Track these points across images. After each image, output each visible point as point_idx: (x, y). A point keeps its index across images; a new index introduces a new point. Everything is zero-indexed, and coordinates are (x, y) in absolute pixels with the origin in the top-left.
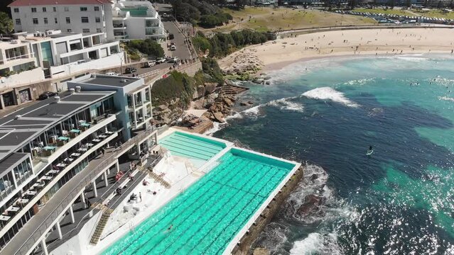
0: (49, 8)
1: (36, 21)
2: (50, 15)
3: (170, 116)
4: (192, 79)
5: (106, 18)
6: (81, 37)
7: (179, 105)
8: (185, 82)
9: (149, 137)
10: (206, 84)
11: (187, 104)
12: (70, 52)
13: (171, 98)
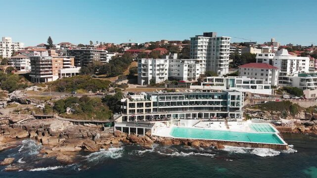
0: (250, 69)
1: (245, 73)
2: (250, 72)
3: (268, 117)
4: (302, 108)
5: (273, 75)
6: (250, 79)
7: (278, 115)
8: (291, 106)
9: (236, 113)
10: (314, 114)
11: (285, 116)
12: (242, 84)
13: (274, 110)
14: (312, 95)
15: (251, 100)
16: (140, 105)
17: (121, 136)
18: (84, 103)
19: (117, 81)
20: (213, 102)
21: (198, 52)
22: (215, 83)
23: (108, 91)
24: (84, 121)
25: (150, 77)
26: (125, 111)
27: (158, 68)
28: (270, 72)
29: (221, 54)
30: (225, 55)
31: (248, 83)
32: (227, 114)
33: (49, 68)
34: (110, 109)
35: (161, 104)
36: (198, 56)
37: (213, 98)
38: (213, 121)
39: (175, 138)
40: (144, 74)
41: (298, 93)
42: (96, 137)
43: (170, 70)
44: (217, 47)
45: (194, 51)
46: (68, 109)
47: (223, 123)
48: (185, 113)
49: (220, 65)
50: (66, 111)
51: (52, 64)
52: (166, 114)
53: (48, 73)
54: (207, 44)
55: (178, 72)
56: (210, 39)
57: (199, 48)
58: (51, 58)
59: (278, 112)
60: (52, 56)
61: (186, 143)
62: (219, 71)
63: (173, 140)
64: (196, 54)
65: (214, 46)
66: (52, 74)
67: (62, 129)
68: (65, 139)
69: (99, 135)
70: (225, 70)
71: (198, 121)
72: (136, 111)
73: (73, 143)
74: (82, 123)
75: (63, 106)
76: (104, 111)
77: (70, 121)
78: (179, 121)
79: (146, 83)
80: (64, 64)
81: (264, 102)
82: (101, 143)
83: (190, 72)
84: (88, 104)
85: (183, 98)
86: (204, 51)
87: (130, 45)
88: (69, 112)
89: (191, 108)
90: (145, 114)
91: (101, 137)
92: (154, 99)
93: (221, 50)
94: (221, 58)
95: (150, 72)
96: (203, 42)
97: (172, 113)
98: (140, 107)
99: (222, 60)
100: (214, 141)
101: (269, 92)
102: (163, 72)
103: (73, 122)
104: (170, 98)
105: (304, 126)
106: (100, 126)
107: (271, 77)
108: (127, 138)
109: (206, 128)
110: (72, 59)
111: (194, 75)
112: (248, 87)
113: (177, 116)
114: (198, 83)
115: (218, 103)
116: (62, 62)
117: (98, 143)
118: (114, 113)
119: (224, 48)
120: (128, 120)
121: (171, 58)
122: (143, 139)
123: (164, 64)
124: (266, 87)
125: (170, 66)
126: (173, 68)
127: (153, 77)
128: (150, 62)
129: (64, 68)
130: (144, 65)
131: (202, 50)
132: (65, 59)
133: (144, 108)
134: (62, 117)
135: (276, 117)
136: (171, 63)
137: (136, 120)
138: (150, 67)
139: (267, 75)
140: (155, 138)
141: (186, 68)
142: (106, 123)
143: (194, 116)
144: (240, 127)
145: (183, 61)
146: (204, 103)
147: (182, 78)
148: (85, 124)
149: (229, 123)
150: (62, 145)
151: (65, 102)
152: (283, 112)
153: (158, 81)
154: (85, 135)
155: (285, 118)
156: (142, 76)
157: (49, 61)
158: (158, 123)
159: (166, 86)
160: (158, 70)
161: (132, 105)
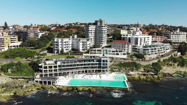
1: (114, 46)
3: (123, 71)
4: (142, 66)
5: (128, 47)
6: (115, 50)
7: (129, 70)
8: (136, 65)
9: (105, 69)
10: (148, 69)
11: (132, 70)
12: (111, 53)
13: (127, 67)
14: (149, 58)
15: (115, 62)
16: (51, 67)
17: (38, 86)
18: (18, 66)
19: (40, 51)
20: (93, 64)
21: (89, 34)
22: (97, 52)
23: (34, 58)
24: (17, 77)
25: (60, 49)
26: (41, 71)
27: (65, 44)
28: (126, 46)
29: (102, 35)
30: (104, 36)
31: (114, 52)
32: (101, 70)
33: (2, 43)
34: (33, 70)
35: (64, 66)
36: (89, 36)
37: (94, 62)
38: (93, 74)
39: (69, 86)
40: (57, 48)
41: (141, 57)
42: (23, 87)
43: (72, 44)
44: (100, 31)
45: (87, 33)
46: (9, 70)
47: (98, 75)
48: (77, 71)
49: (102, 41)
50: (8, 71)
51: (4, 41)
52: (66, 72)
53: (2, 46)
54: (94, 30)
55: (77, 46)
56: (96, 27)
57: (90, 32)
58: (3, 37)
59: (129, 68)
60: (4, 36)
61: (75, 89)
62: (101, 44)
63: (68, 87)
64: (89, 35)
65: (98, 31)
66: (4, 47)
67: (4, 82)
68: (5, 89)
69: (25, 86)
70: (105, 44)
71: (84, 75)
72: (48, 71)
73: (10, 91)
74: (17, 78)
75: (6, 68)
76: (29, 71)
77: (10, 77)
78: (74, 75)
79: (58, 52)
80: (11, 40)
81: (121, 63)
82: (26, 91)
83: (84, 46)
84: (21, 67)
85: (76, 62)
86: (93, 33)
87: (56, 26)
88: (10, 72)
89: (81, 68)
90: (53, 72)
91: (26, 87)
92: (59, 63)
93: (102, 33)
94: (102, 37)
95: (60, 46)
96: (92, 28)
97: (70, 71)
98: (51, 68)
99: (102, 38)
100: (91, 86)
101: (125, 57)
102: (68, 46)
103: (11, 78)
104: (69, 62)
105: (143, 76)
106: (27, 80)
107: (127, 48)
108: (41, 87)
109: (89, 79)
110: (17, 37)
111: (86, 47)
112: (114, 54)
113: (73, 72)
114: (88, 52)
115: (96, 64)
116: (10, 39)
117: (24, 90)
118: (35, 72)
119: (104, 32)
120: (43, 76)
121: (73, 37)
122: (50, 87)
123: (69, 41)
124: (124, 54)
125: (72, 42)
126: (74, 43)
127: (62, 49)
128: (60, 40)
129: (11, 42)
130: (56, 42)
131: (91, 33)
132: (12, 37)
133: (53, 69)
134: (6, 75)
135: (128, 71)
136: (73, 41)
137: (48, 76)
138: (60, 43)
139: (125, 47)
140: (58, 87)
141: (81, 44)
142: (30, 78)
143: (83, 72)
144: (107, 77)
145: (80, 40)
146: (89, 64)
147: (79, 49)
148: (18, 79)
149: (101, 75)
150: (3, 92)
151: (8, 65)
152: (132, 68)
153: (65, 51)
154: (17, 85)
155: (133, 72)
156: (55, 49)
157: (2, 39)
158: (61, 78)
159: (70, 54)
160: (65, 45)
161: (46, 68)
